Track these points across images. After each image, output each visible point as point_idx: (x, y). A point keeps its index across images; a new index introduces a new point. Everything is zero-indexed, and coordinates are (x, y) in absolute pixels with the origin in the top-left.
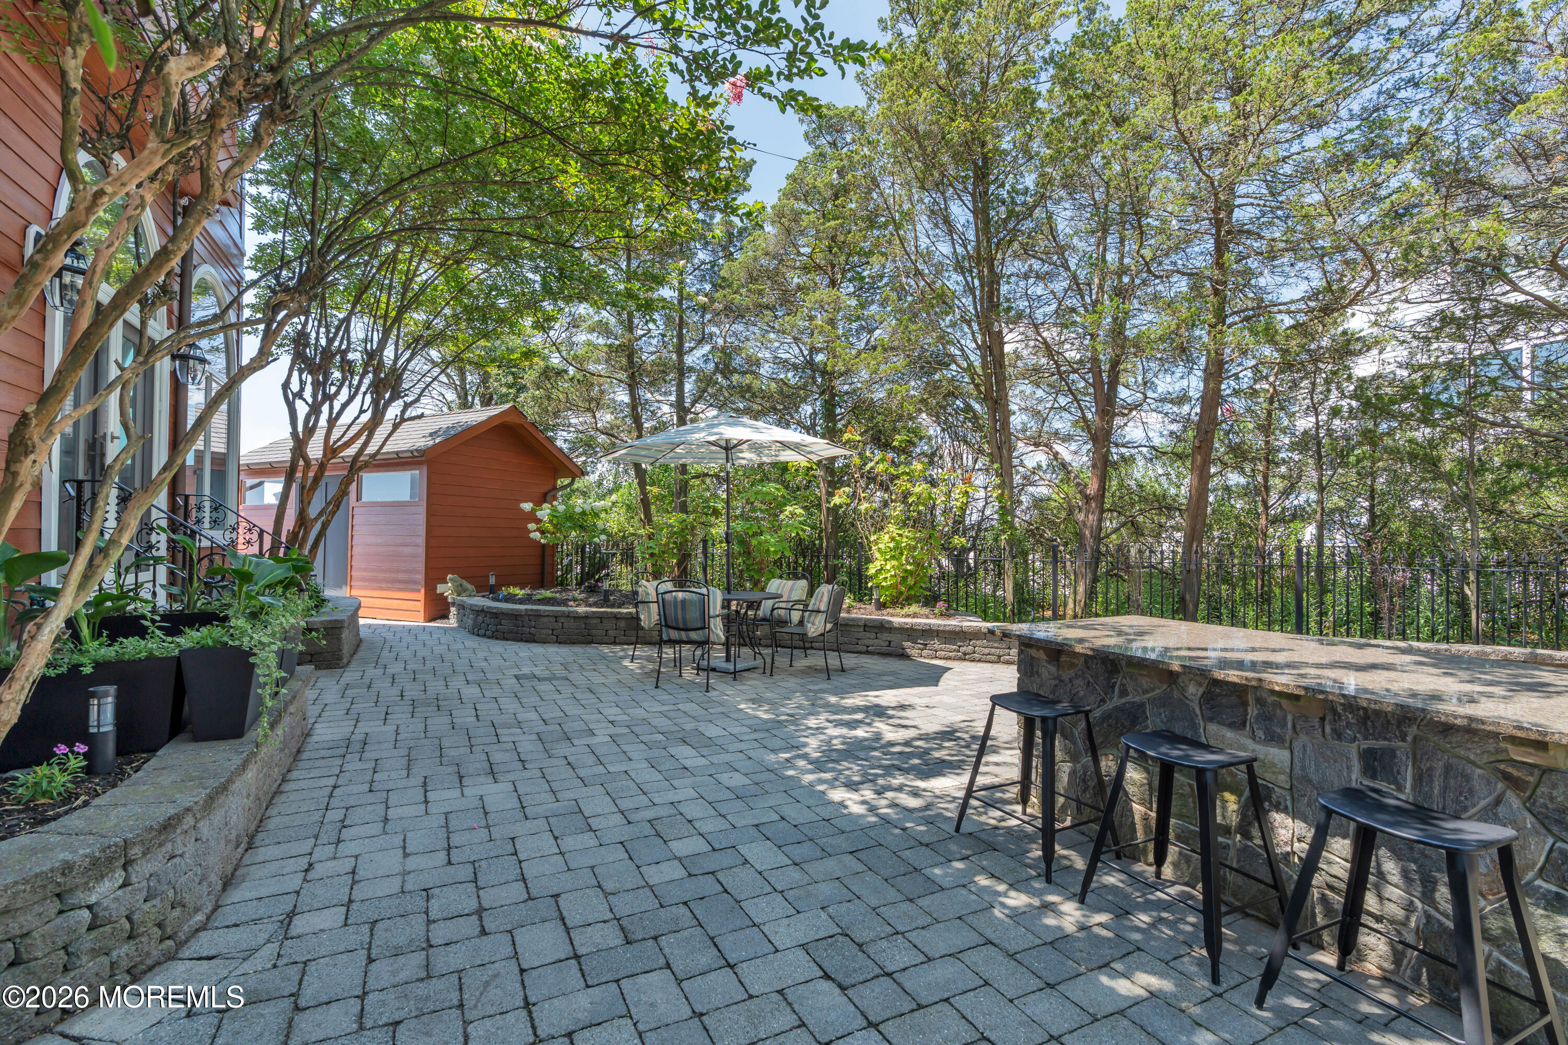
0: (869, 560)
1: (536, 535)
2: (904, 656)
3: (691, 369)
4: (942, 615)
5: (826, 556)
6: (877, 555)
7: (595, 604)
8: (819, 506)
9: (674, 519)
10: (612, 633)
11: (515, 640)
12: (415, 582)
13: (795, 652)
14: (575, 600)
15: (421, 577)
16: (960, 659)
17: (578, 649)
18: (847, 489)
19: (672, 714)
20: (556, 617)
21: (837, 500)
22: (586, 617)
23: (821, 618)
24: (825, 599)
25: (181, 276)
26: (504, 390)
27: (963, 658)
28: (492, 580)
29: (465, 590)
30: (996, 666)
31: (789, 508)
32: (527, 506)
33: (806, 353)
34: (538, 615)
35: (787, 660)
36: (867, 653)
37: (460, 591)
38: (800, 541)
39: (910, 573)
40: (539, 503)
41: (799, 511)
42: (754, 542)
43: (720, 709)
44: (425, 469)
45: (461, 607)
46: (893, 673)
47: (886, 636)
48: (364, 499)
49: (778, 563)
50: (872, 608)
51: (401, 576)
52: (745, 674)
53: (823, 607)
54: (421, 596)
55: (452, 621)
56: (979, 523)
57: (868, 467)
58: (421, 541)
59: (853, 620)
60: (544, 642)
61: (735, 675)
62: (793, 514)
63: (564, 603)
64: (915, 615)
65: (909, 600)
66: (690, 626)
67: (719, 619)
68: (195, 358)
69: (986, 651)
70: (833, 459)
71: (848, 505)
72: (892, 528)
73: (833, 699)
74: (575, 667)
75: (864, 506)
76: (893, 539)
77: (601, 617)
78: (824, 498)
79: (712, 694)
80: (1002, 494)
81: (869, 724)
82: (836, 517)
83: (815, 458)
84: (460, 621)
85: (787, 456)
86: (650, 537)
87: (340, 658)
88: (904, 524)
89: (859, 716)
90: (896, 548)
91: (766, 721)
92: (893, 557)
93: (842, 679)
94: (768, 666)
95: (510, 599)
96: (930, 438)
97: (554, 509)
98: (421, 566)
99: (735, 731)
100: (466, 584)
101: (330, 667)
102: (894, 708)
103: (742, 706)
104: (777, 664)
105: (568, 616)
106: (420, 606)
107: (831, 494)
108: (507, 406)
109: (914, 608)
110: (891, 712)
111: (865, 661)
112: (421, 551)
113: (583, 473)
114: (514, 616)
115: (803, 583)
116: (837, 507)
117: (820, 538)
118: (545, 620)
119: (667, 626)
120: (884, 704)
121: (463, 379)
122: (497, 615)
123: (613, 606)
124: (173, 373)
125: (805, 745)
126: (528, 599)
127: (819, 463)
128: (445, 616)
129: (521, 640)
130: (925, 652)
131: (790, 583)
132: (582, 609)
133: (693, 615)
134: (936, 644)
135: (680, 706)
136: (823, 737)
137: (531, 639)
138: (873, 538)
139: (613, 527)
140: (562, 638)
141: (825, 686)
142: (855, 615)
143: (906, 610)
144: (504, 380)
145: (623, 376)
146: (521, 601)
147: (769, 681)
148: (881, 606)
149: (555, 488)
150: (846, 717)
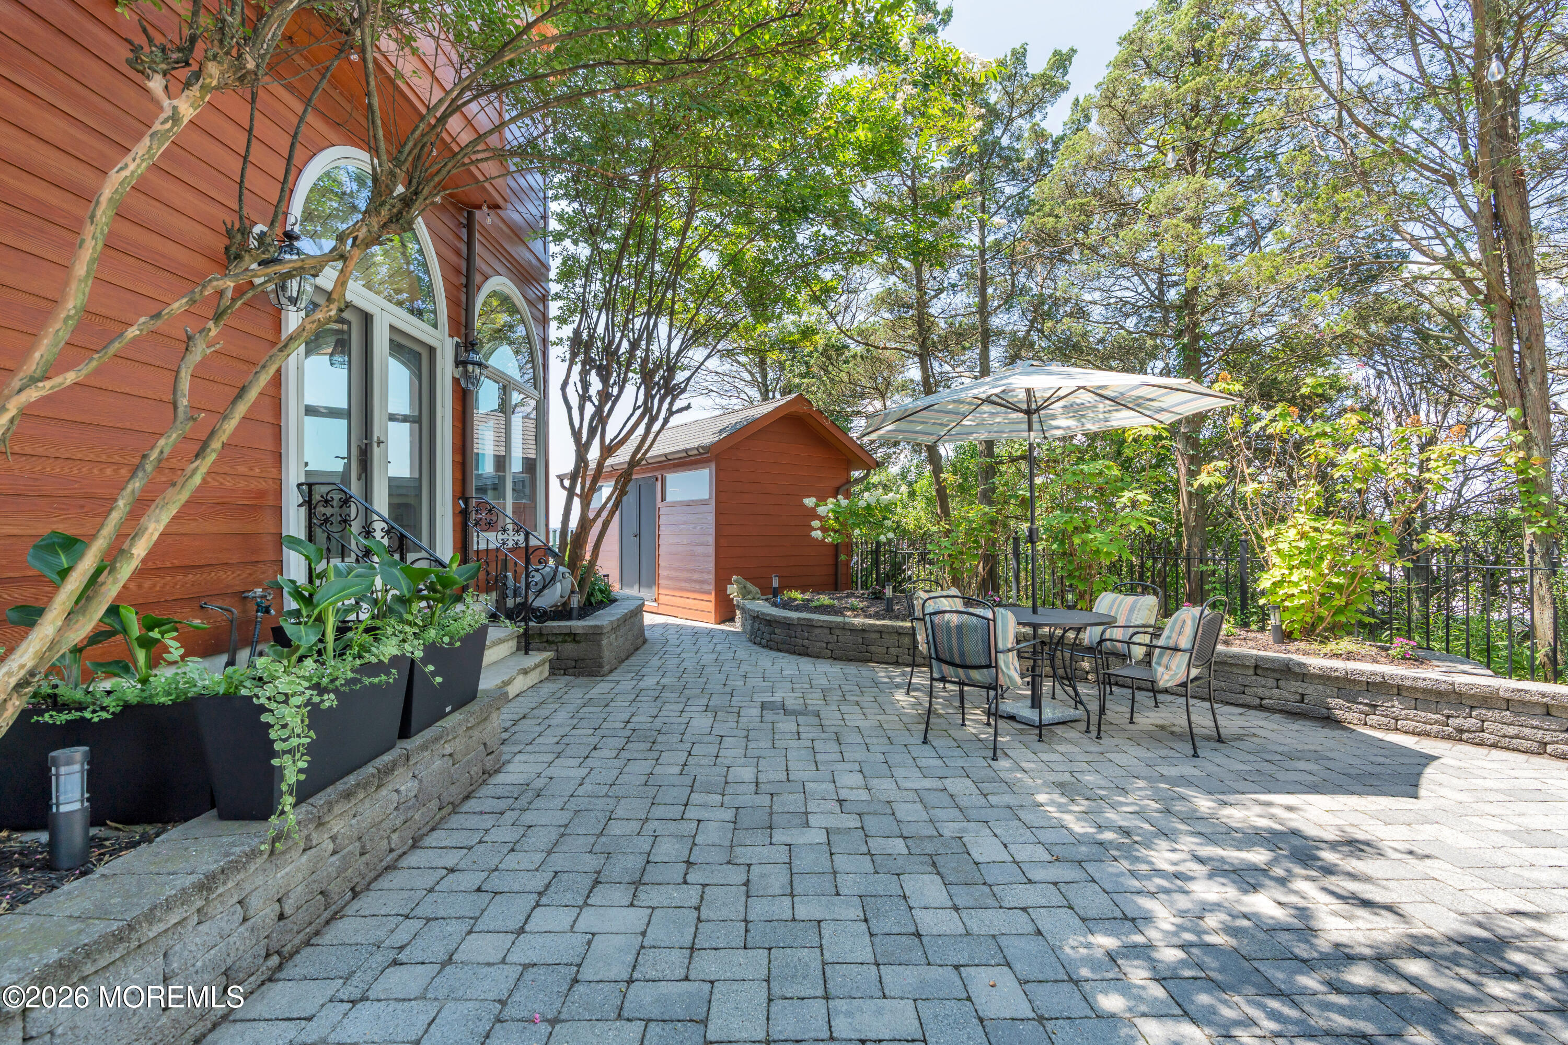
0: (1263, 567)
1: (817, 534)
2: (1328, 720)
3: (999, 333)
4: (1404, 658)
5: (1188, 559)
6: (1276, 559)
7: (876, 616)
8: (1176, 492)
9: (976, 512)
10: (893, 651)
11: (788, 652)
12: (706, 582)
13: (1139, 695)
14: (853, 609)
15: (711, 577)
16: (1449, 738)
17: (851, 669)
18: (1221, 464)
19: (931, 798)
20: (831, 628)
21: (1204, 479)
22: (863, 630)
23: (1181, 660)
24: (1189, 630)
25: (466, 286)
26: (797, 380)
27: (1458, 736)
28: (775, 583)
29: (749, 592)
30: (1535, 759)
31: (1127, 494)
32: (810, 502)
33: (1153, 286)
34: (809, 625)
35: (1125, 710)
36: (1261, 708)
37: (745, 593)
38: (1150, 538)
39: (1339, 588)
40: (822, 499)
41: (1143, 497)
42: (1077, 541)
43: (1007, 799)
44: (713, 466)
45: (744, 611)
46: (1316, 757)
47: (1295, 686)
48: (669, 499)
49: (1114, 568)
50: (1267, 637)
51: (697, 576)
52: (1059, 730)
53: (1184, 643)
54: (712, 597)
55: (736, 627)
56: (1452, 508)
57: (1256, 428)
58: (711, 540)
59: (1235, 656)
60: (818, 656)
61: (1042, 730)
62: (1134, 504)
63: (839, 611)
64: (1350, 656)
65: (1336, 630)
66: (970, 661)
67: (1012, 656)
68: (474, 363)
69: (1512, 730)
70: (1197, 420)
71: (1219, 487)
72: (1303, 520)
73: (1204, 804)
74: (835, 696)
75: (1250, 488)
76: (1303, 535)
77: (881, 631)
78: (1183, 481)
79: (1003, 764)
80: (1527, 459)
81: (1282, 882)
82: (1204, 506)
83: (1168, 418)
84: (743, 625)
85: (1123, 419)
86: (947, 533)
87: (601, 666)
88: (1323, 512)
89: (1259, 856)
90: (1309, 550)
91: (1080, 840)
92: (1306, 564)
93: (1219, 758)
94: (1094, 718)
95: (786, 605)
96: (1356, 389)
97: (838, 505)
98: (711, 566)
99: (1023, 853)
100: (750, 586)
101: (591, 674)
102: (1333, 846)
103: (1041, 798)
104: (1109, 716)
105: (844, 627)
106: (711, 606)
107: (1193, 474)
108: (793, 396)
109: (1345, 644)
110: (1329, 856)
111: (1257, 722)
112: (711, 550)
113: (879, 465)
114: (787, 624)
115: (1150, 602)
116: (1204, 490)
117: (1178, 535)
118: (818, 631)
119: (939, 659)
120: (1311, 831)
121: (764, 376)
122: (771, 622)
123: (896, 618)
124: (456, 381)
125: (1148, 919)
126: (805, 606)
127: (1173, 429)
128: (732, 619)
129: (794, 653)
130: (1373, 719)
131: (1131, 599)
132: (860, 621)
133: (973, 649)
134: (1397, 707)
135: (948, 783)
136: (1183, 902)
137: (804, 653)
138: (1266, 534)
139: (909, 523)
140: (837, 653)
141: (1188, 769)
142: (1236, 649)
143: (1331, 646)
144: (797, 371)
145: (912, 346)
146: (797, 609)
147: (1095, 748)
148: (1285, 636)
149: (848, 482)
150: (1234, 855)
